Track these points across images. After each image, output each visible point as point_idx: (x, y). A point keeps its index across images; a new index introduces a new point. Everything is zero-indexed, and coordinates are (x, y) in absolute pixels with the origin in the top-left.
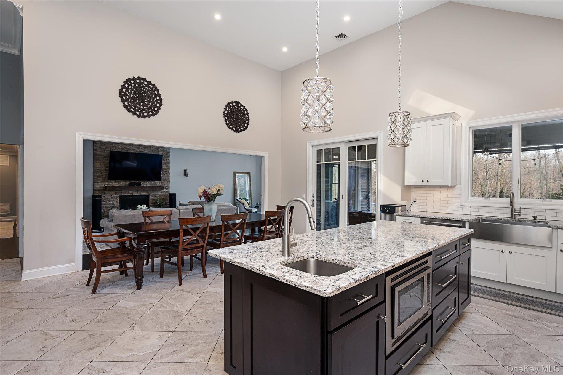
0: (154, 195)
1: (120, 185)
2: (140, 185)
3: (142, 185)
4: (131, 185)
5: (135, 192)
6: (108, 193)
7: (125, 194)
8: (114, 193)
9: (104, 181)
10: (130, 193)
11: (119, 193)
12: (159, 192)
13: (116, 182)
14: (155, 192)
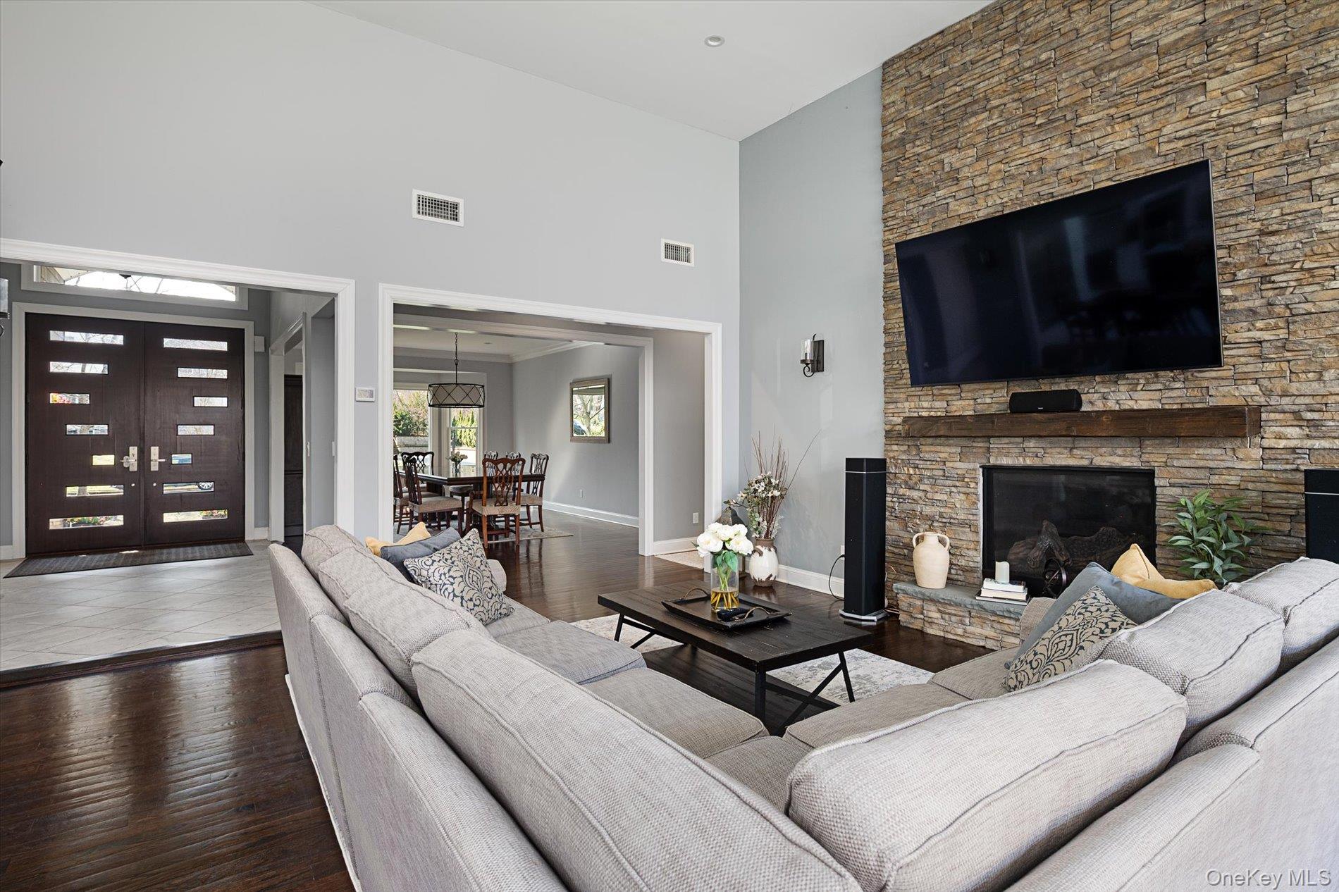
0: (1189, 473)
1: (979, 407)
2: (1071, 401)
3: (1085, 408)
4: (1019, 404)
5: (1058, 450)
6: (932, 448)
7: (1009, 454)
8: (954, 450)
9: (914, 393)
10: (1030, 454)
11: (981, 450)
12: (1230, 453)
13: (962, 395)
14: (1201, 451)
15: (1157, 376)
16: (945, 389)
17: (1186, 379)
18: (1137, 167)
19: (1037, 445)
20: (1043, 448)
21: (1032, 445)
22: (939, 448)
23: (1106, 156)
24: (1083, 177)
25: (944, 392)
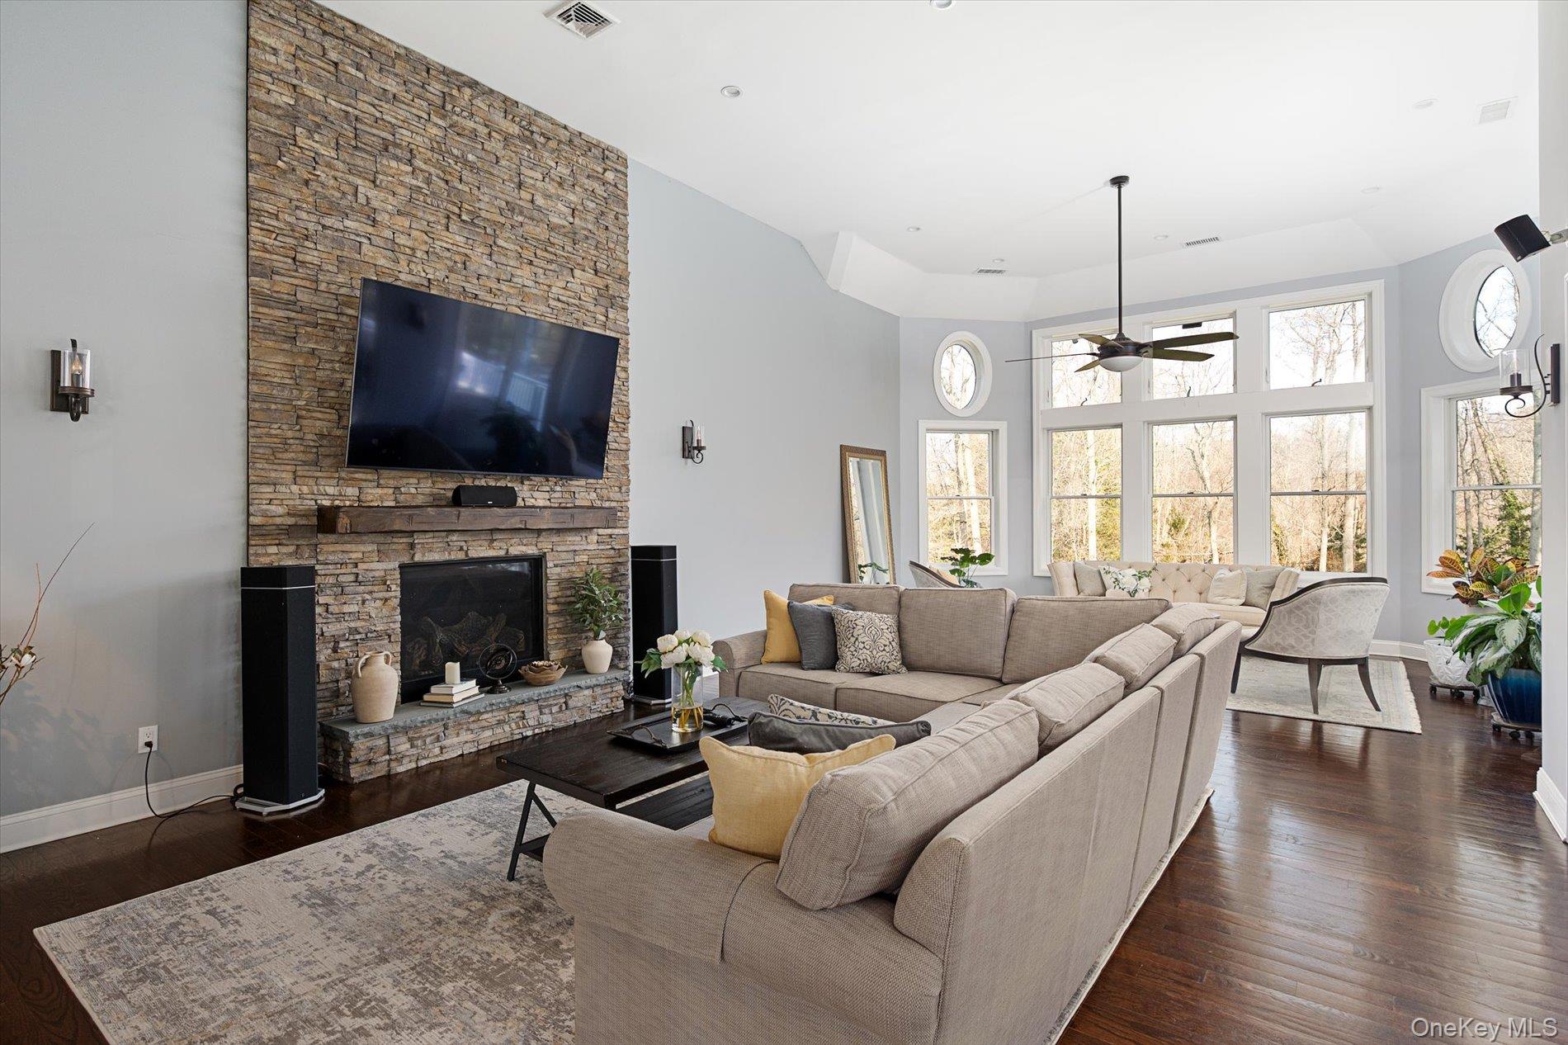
0: (564, 555)
1: (400, 497)
2: (507, 499)
3: (519, 502)
5: (480, 542)
6: (339, 547)
7: (432, 552)
8: (370, 548)
9: (310, 474)
10: (455, 548)
11: (401, 547)
12: (584, 539)
13: (382, 482)
14: (570, 539)
15: (547, 480)
16: (360, 472)
17: (563, 485)
18: (536, 307)
19: (459, 539)
20: (465, 541)
21: (455, 538)
22: (348, 547)
23: (516, 285)
24: (499, 293)
25: (356, 476)
